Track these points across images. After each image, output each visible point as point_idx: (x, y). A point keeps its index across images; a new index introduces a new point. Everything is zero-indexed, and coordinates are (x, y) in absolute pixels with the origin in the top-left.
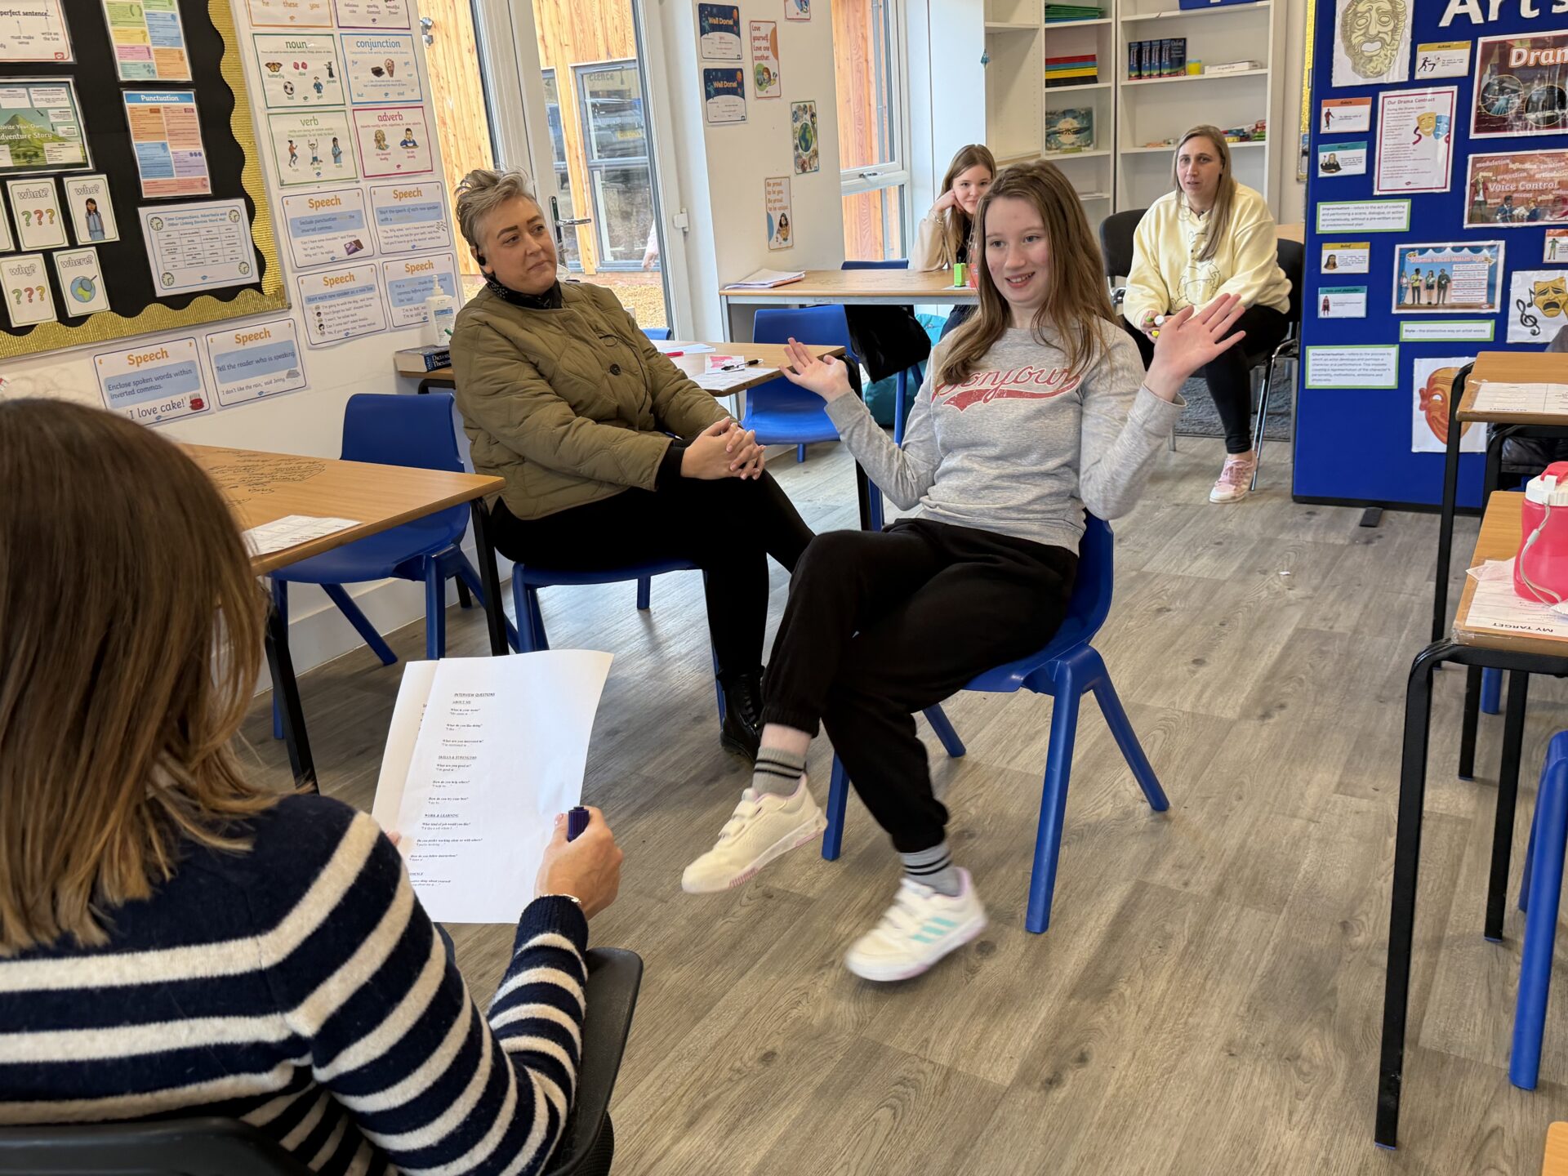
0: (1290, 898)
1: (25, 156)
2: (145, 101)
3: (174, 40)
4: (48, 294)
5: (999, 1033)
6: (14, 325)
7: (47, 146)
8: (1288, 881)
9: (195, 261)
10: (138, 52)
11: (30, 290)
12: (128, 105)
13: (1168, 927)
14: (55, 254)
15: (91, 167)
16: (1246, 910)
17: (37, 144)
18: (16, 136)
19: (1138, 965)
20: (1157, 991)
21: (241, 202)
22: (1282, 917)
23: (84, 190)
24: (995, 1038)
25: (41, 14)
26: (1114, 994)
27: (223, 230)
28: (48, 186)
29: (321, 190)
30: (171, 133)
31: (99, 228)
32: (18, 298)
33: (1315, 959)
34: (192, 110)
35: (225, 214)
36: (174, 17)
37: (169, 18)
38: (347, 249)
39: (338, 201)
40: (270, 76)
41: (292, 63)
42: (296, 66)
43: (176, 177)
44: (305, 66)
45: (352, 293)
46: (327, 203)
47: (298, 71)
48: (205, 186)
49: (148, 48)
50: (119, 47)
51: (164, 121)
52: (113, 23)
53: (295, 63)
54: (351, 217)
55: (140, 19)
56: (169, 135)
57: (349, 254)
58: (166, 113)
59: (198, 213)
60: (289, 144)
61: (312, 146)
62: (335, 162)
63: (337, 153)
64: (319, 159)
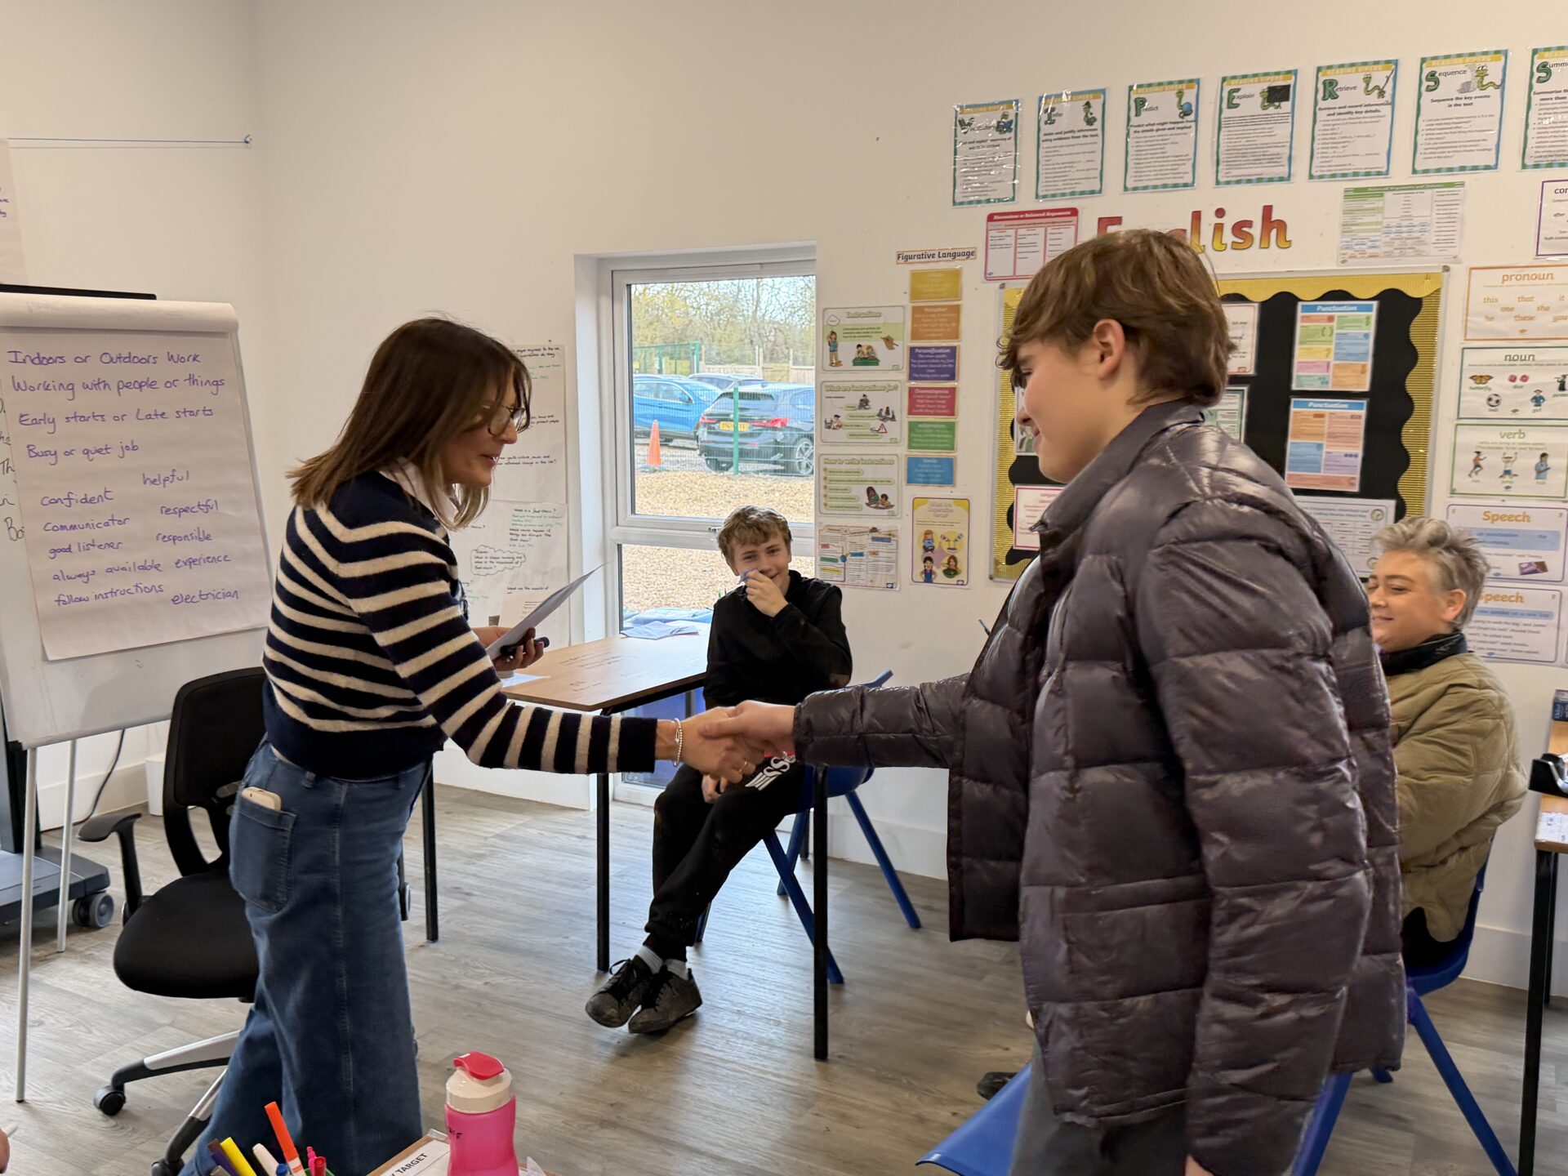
2: (1312, 407)
3: (1361, 356)
10: (1318, 366)
12: (1293, 409)
21: (1390, 505)
27: (1359, 525)
29: (1507, 503)
30: (1331, 436)
34: (1360, 417)
35: (1367, 512)
36: (1366, 336)
37: (1361, 336)
38: (1522, 569)
39: (1527, 518)
40: (1472, 388)
41: (1507, 376)
42: (1513, 379)
43: (1322, 473)
44: (1525, 378)
45: (1515, 614)
46: (1510, 518)
47: (1514, 384)
48: (1352, 485)
49: (1328, 363)
50: (1299, 362)
51: (1327, 424)
52: (1301, 343)
53: (1512, 376)
54: (1541, 536)
55: (1329, 339)
56: (1329, 437)
57: (1523, 574)
58: (1330, 417)
59: (1336, 507)
60: (1475, 455)
61: (1508, 459)
62: (1537, 478)
63: (1542, 469)
64: (1513, 473)
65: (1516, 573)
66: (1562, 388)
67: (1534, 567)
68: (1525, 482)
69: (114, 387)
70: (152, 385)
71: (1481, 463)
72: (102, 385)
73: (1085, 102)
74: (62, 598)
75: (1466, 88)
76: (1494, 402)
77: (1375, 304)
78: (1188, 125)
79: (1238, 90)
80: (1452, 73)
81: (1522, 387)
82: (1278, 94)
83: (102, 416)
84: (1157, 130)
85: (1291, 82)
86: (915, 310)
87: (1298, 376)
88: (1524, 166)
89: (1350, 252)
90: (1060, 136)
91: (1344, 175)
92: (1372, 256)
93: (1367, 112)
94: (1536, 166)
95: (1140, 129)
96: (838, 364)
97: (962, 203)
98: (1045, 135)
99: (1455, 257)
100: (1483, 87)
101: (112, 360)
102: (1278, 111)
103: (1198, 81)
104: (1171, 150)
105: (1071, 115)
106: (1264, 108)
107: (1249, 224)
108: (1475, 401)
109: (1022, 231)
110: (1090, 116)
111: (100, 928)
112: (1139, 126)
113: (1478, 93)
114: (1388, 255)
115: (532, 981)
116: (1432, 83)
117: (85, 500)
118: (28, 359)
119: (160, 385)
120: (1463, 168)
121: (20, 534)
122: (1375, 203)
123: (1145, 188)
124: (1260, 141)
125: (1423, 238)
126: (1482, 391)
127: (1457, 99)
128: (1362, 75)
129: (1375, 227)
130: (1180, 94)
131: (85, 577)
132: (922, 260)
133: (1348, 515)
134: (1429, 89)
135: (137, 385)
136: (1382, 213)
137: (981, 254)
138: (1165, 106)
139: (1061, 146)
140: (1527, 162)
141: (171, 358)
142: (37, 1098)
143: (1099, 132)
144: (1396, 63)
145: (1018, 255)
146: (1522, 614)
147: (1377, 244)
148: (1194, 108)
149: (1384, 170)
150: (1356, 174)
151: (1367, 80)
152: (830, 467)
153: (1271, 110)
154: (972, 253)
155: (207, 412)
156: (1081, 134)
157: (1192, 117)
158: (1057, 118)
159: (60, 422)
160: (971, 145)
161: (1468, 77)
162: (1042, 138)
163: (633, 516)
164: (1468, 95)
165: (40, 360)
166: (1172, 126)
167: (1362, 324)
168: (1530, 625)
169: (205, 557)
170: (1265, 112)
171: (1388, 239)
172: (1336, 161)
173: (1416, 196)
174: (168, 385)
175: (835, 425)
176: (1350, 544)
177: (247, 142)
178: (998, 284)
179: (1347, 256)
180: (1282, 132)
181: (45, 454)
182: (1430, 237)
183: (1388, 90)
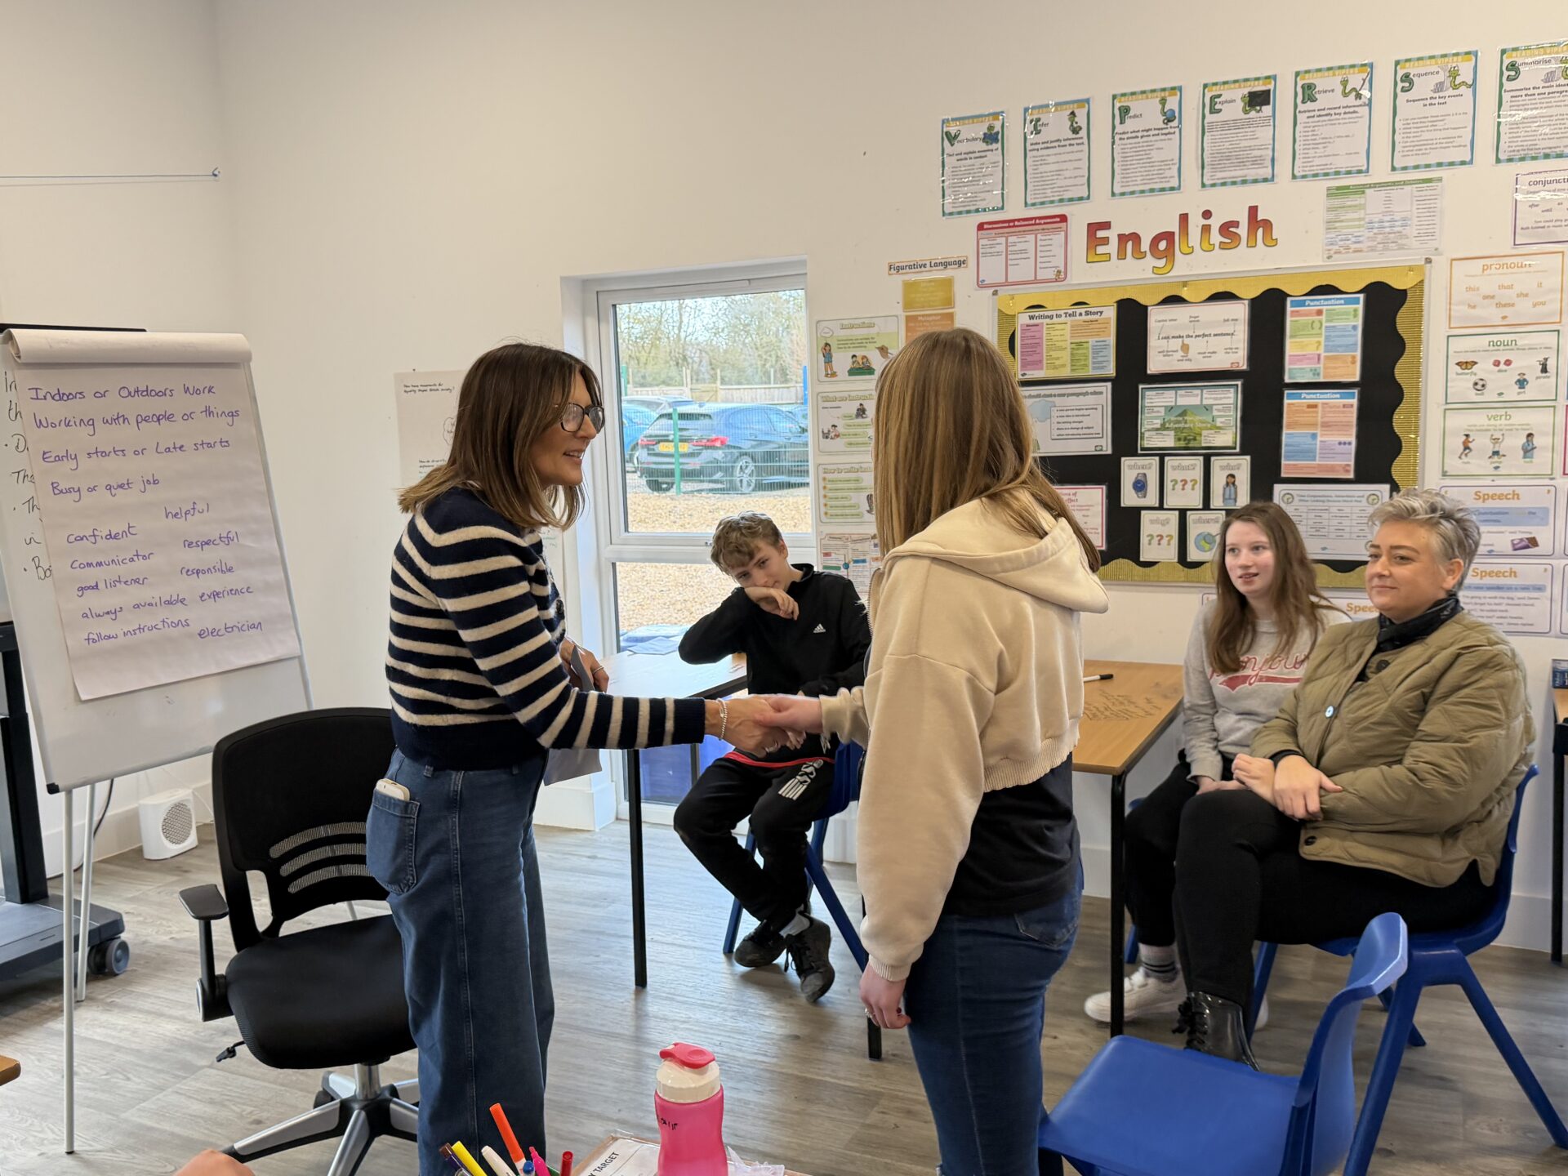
1: (1185, 439)
2: (1305, 398)
3: (1350, 347)
4: (1175, 542)
6: (1142, 559)
7: (1204, 433)
9: (1318, 533)
10: (1309, 359)
11: (1161, 537)
12: (1286, 401)
14: (1189, 513)
15: (1238, 450)
17: (1197, 431)
18: (1182, 425)
21: (1384, 489)
23: (1228, 467)
25: (1228, 334)
27: (1355, 510)
28: (1198, 462)
29: (1498, 482)
30: (1325, 425)
31: (1233, 497)
32: (1150, 541)
34: (1352, 406)
35: (1363, 496)
36: (1355, 327)
37: (1350, 329)
38: (1514, 545)
39: (1516, 496)
40: (1457, 374)
41: (1492, 361)
42: (1497, 363)
43: (1317, 462)
44: (1508, 363)
45: (1509, 588)
46: (1500, 497)
47: (1497, 368)
48: (1348, 471)
49: (1319, 355)
50: (1290, 356)
51: (1320, 415)
52: (1291, 337)
53: (1496, 361)
54: (1530, 513)
55: (1319, 332)
56: (1322, 426)
57: (1515, 550)
58: (1323, 408)
59: (1333, 494)
60: (1465, 438)
61: (1496, 440)
62: (1525, 457)
63: (1529, 448)
64: (1501, 453)
65: (1509, 550)
66: (1544, 370)
67: (1523, 544)
68: (1513, 462)
69: (133, 421)
70: (169, 418)
71: (1470, 445)
72: (121, 420)
73: (1069, 112)
74: (91, 636)
75: (1439, 87)
76: (1480, 386)
77: (1361, 296)
78: (1172, 130)
79: (1220, 96)
80: (1426, 74)
81: (1506, 371)
82: (1258, 99)
83: (123, 451)
84: (1142, 137)
85: (1271, 87)
86: (909, 319)
87: (1290, 369)
88: (1498, 161)
89: (1335, 248)
90: (1045, 145)
91: (1326, 174)
92: (1356, 251)
93: (1345, 113)
94: (1510, 160)
95: (1125, 136)
96: (834, 374)
97: (951, 214)
98: (1032, 144)
99: (1436, 249)
100: (1455, 87)
101: (130, 393)
102: (1260, 114)
103: (1180, 89)
104: (1156, 156)
105: (1057, 126)
106: (1246, 112)
107: (1236, 224)
108: (1462, 385)
109: (1011, 239)
110: (1075, 125)
111: (117, 975)
112: (1124, 133)
113: (1451, 92)
114: (1372, 249)
115: (571, 1001)
116: (1407, 84)
117: (110, 536)
118: (48, 396)
119: (178, 417)
120: (1440, 165)
121: (48, 573)
122: (1357, 200)
123: (1132, 193)
124: (1244, 144)
125: (1404, 232)
126: (1468, 376)
127: (1431, 98)
128: (1340, 78)
129: (1357, 223)
130: (1163, 101)
131: (113, 613)
132: (913, 270)
133: (1345, 501)
134: (1404, 90)
135: (155, 419)
136: (1364, 209)
137: (972, 262)
138: (1149, 113)
139: (1048, 155)
140: (1501, 156)
141: (187, 390)
142: (87, 1148)
143: (1085, 140)
144: (1371, 66)
145: (1010, 262)
146: (1516, 589)
147: (1361, 239)
148: (1177, 115)
149: (1364, 168)
150: (1337, 173)
151: (1345, 83)
152: (829, 476)
153: (1253, 114)
154: (964, 262)
155: (224, 443)
156: (1067, 143)
157: (1175, 123)
158: (1043, 129)
159: (83, 459)
160: (959, 157)
161: (1441, 77)
162: (1029, 147)
163: (627, 534)
164: (1441, 94)
165: (61, 396)
166: (1157, 132)
167: (1350, 317)
168: (1524, 598)
169: (228, 589)
170: (1247, 116)
171: (1371, 234)
172: (1317, 161)
173: (1395, 193)
174: (186, 417)
175: (832, 434)
176: (1347, 529)
177: (215, 175)
178: (991, 290)
179: (1332, 252)
180: (1264, 134)
181: (69, 491)
182: (1412, 231)
183: (1365, 93)
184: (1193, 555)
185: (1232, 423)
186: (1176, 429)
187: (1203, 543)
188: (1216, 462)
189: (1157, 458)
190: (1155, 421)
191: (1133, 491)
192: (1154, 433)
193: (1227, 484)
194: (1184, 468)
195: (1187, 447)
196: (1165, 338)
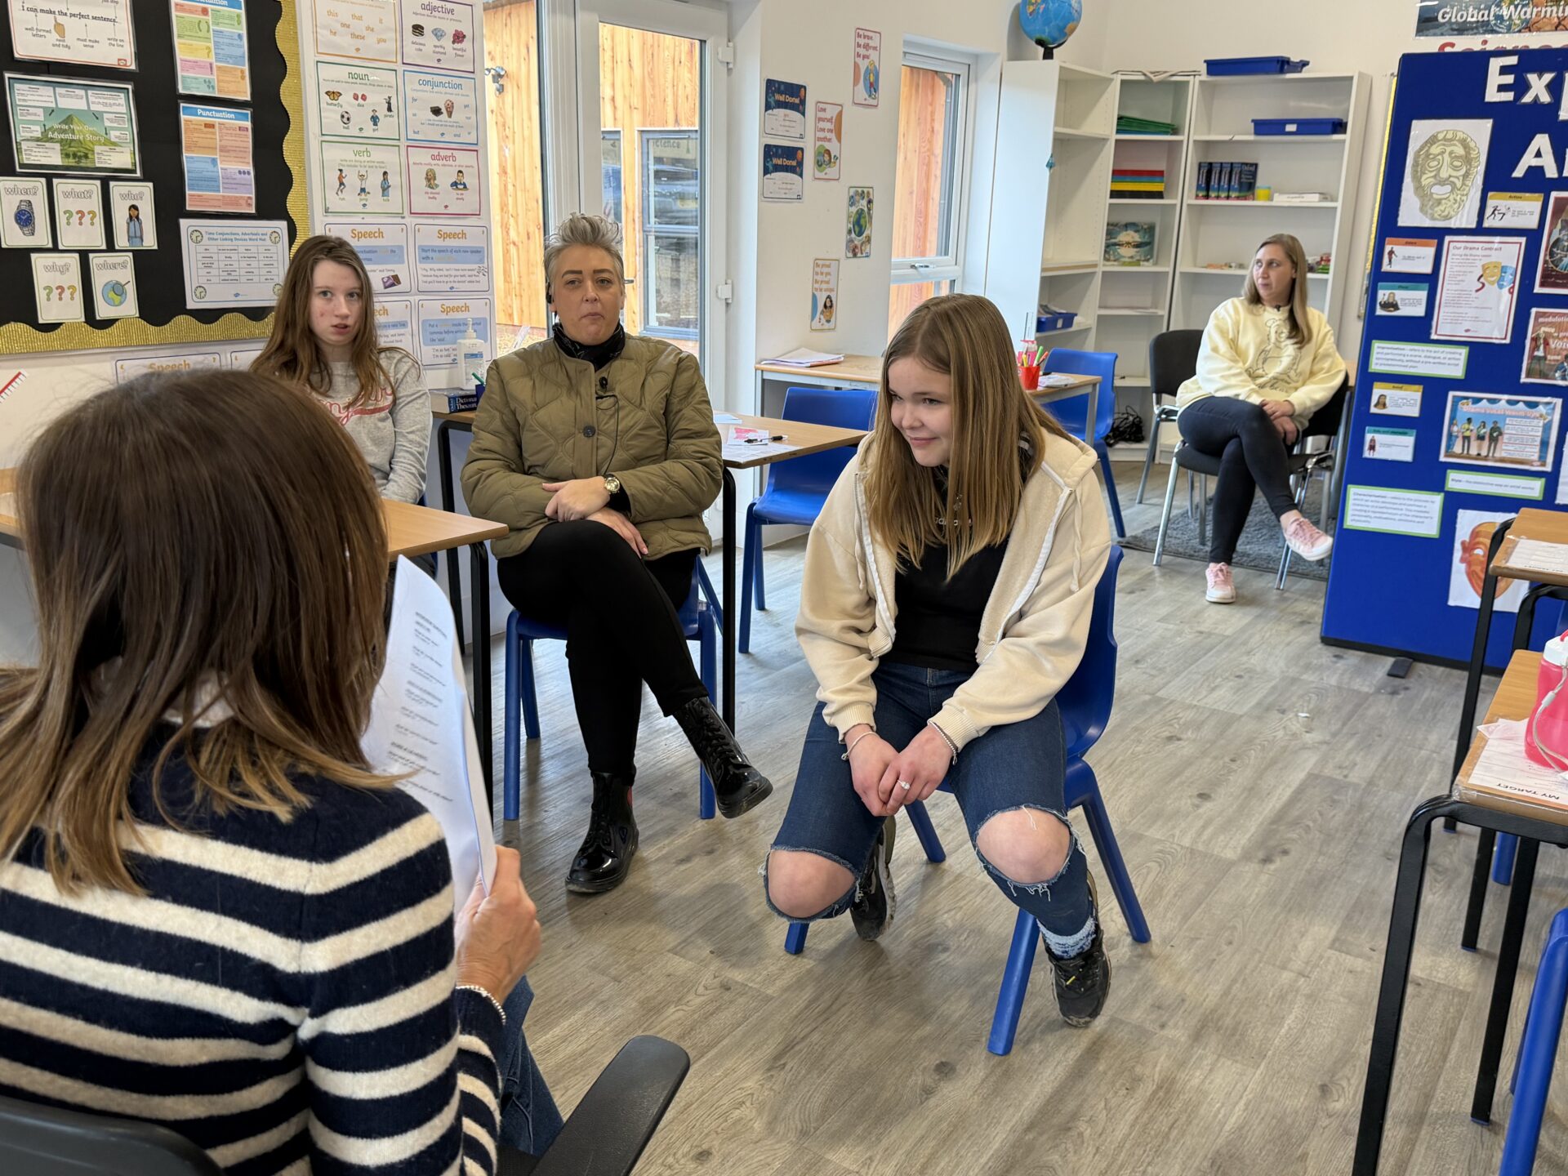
0: (1270, 1053)
1: (75, 156)
2: (201, 115)
3: (237, 60)
4: (79, 293)
5: (947, 1159)
6: (41, 321)
7: (97, 149)
8: (1270, 1035)
9: (229, 277)
10: (200, 67)
11: (61, 289)
12: (183, 117)
13: (1138, 1069)
14: (91, 255)
15: (138, 174)
16: (1222, 1060)
17: (89, 145)
18: (69, 136)
19: (1103, 1104)
20: (1119, 1135)
21: (283, 224)
22: (1259, 1072)
23: (128, 196)
24: (942, 1164)
25: (110, 20)
26: (1074, 1133)
27: (261, 249)
28: (93, 188)
29: (366, 221)
30: (223, 149)
31: (138, 234)
32: (48, 295)
33: (1289, 1121)
35: (266, 234)
36: (241, 37)
37: (236, 37)
38: (384, 283)
39: (381, 234)
40: (328, 104)
41: (351, 94)
42: (356, 97)
43: (222, 193)
44: (363, 97)
46: (370, 235)
47: (356, 102)
48: (249, 205)
49: (211, 64)
50: (180, 60)
51: (217, 137)
52: (178, 36)
53: (355, 94)
54: (393, 251)
55: (207, 35)
56: (221, 151)
57: (386, 288)
58: (220, 129)
59: (239, 231)
60: (339, 173)
61: (362, 177)
62: (383, 195)
63: (386, 187)
64: (367, 190)
65: (380, 288)
66: (389, 109)
67: (391, 281)
68: (375, 200)
71: (344, 181)
81: (361, 105)
87: (182, 77)
133: (251, 240)
167: (234, 22)
176: (256, 271)
184: (103, 311)
185: (129, 137)
186: (61, 141)
187: (112, 295)
188: (116, 188)
189: (43, 180)
190: (33, 128)
191: (17, 227)
192: (34, 144)
193: (131, 217)
194: (78, 195)
195: (78, 165)
196: (31, 10)
